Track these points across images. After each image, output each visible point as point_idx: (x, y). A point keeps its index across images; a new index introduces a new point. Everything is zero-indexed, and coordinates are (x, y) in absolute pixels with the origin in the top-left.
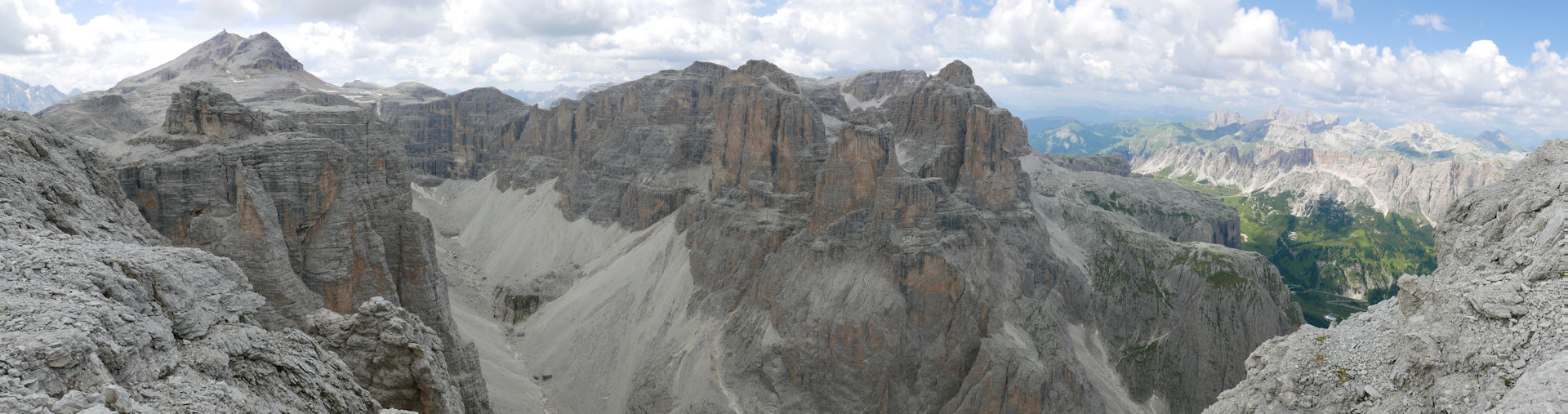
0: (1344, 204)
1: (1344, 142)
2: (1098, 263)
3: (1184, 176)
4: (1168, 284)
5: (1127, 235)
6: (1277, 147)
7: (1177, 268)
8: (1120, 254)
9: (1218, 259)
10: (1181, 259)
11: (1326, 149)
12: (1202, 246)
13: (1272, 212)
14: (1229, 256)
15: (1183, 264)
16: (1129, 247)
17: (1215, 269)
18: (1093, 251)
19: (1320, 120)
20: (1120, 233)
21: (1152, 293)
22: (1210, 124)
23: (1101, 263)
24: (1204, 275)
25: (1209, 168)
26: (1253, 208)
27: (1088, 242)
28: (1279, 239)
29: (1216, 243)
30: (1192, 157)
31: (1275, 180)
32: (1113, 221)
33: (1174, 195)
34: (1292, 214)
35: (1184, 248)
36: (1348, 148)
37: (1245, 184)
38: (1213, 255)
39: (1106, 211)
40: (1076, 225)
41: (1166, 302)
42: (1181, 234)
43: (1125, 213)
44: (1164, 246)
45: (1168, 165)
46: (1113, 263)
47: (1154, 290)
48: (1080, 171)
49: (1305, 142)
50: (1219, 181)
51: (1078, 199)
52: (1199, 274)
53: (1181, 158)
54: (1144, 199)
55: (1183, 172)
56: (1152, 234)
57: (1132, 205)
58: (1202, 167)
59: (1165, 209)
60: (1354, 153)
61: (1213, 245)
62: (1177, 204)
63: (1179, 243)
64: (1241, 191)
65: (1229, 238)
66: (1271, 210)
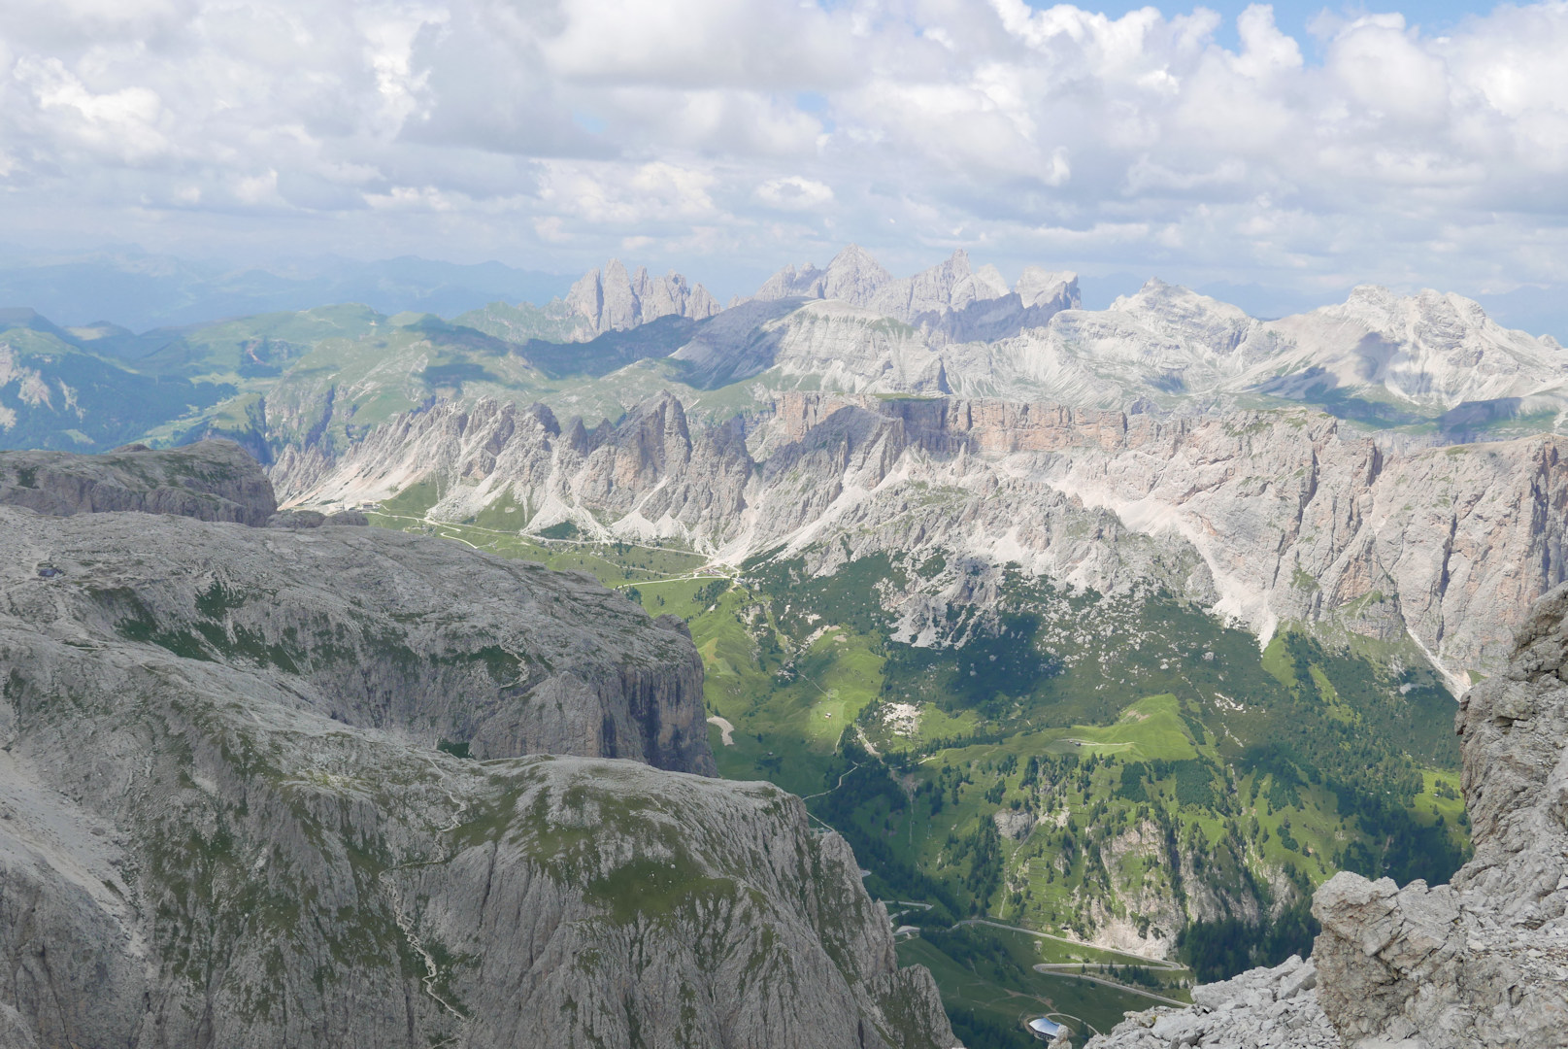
0: (1098, 596)
1: (1097, 372)
2: (167, 866)
3: (485, 513)
4: (444, 921)
5: (278, 748)
6: (830, 396)
7: (474, 855)
8: (251, 820)
9: (624, 814)
10: (488, 820)
11: (1027, 398)
12: (564, 768)
13: (818, 634)
14: (667, 803)
15: (496, 840)
16: (287, 793)
17: (616, 851)
18: (140, 821)
19: (1004, 292)
20: (246, 741)
21: (385, 961)
22: (574, 319)
23: (179, 863)
24: (572, 879)
25: (578, 481)
26: (749, 620)
27: (118, 787)
28: (849, 731)
29: (613, 754)
30: (515, 441)
31: (832, 514)
32: (220, 698)
33: (449, 586)
34: (894, 637)
35: (496, 780)
36: (1113, 392)
37: (719, 534)
38: (605, 801)
39: (182, 662)
40: (66, 726)
41: (441, 989)
42: (484, 728)
43: (262, 664)
44: (422, 778)
45: (421, 475)
46: (230, 860)
47: (392, 948)
48: (68, 514)
49: (943, 374)
50: (620, 528)
51: (65, 624)
52: (554, 871)
53: (470, 447)
54: (337, 607)
55: (480, 496)
56: (373, 735)
57: (290, 632)
58: (551, 480)
59: (417, 638)
60: (1137, 409)
61: (602, 762)
62: (461, 618)
63: (476, 765)
64: (701, 561)
65: (665, 735)
66: (817, 625)
